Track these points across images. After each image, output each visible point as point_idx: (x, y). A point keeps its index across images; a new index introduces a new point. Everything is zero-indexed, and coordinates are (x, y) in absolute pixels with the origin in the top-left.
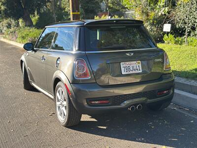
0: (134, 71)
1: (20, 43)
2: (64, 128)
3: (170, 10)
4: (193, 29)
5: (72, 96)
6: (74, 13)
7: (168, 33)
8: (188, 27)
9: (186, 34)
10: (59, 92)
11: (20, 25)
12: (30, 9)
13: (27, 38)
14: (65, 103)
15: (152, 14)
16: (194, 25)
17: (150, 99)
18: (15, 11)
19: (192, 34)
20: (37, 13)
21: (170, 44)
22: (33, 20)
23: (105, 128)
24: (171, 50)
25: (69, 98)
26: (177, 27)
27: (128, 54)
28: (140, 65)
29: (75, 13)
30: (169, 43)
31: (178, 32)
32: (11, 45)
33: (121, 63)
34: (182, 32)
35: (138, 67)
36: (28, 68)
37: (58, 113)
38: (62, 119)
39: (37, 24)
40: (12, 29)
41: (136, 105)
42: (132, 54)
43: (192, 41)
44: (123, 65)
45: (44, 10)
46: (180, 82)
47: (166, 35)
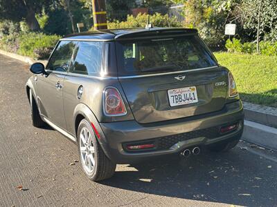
0: (187, 101)
1: (23, 55)
2: (93, 183)
3: (233, 4)
4: (267, 30)
5: (102, 140)
6: (98, 13)
7: (232, 37)
8: (260, 28)
9: (258, 37)
10: (83, 133)
11: (22, 29)
12: (34, 7)
13: (32, 48)
14: (92, 149)
15: (209, 11)
16: (269, 24)
17: (210, 138)
18: (14, 10)
19: (266, 37)
20: (46, 12)
21: (235, 52)
22: (40, 21)
23: (149, 180)
24: (237, 62)
25: (98, 143)
26: (245, 28)
27: (178, 78)
28: (195, 92)
29: (100, 13)
30: (233, 51)
31: (245, 35)
32: (10, 59)
33: (169, 91)
34: (252, 35)
35: (192, 96)
36: (37, 97)
37: (84, 162)
38: (90, 171)
39: (46, 27)
40: (11, 36)
41: (191, 148)
42: (184, 77)
43: (266, 48)
44: (171, 93)
45: (54, 6)
46: (252, 109)
47: (229, 40)
